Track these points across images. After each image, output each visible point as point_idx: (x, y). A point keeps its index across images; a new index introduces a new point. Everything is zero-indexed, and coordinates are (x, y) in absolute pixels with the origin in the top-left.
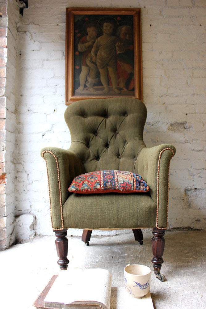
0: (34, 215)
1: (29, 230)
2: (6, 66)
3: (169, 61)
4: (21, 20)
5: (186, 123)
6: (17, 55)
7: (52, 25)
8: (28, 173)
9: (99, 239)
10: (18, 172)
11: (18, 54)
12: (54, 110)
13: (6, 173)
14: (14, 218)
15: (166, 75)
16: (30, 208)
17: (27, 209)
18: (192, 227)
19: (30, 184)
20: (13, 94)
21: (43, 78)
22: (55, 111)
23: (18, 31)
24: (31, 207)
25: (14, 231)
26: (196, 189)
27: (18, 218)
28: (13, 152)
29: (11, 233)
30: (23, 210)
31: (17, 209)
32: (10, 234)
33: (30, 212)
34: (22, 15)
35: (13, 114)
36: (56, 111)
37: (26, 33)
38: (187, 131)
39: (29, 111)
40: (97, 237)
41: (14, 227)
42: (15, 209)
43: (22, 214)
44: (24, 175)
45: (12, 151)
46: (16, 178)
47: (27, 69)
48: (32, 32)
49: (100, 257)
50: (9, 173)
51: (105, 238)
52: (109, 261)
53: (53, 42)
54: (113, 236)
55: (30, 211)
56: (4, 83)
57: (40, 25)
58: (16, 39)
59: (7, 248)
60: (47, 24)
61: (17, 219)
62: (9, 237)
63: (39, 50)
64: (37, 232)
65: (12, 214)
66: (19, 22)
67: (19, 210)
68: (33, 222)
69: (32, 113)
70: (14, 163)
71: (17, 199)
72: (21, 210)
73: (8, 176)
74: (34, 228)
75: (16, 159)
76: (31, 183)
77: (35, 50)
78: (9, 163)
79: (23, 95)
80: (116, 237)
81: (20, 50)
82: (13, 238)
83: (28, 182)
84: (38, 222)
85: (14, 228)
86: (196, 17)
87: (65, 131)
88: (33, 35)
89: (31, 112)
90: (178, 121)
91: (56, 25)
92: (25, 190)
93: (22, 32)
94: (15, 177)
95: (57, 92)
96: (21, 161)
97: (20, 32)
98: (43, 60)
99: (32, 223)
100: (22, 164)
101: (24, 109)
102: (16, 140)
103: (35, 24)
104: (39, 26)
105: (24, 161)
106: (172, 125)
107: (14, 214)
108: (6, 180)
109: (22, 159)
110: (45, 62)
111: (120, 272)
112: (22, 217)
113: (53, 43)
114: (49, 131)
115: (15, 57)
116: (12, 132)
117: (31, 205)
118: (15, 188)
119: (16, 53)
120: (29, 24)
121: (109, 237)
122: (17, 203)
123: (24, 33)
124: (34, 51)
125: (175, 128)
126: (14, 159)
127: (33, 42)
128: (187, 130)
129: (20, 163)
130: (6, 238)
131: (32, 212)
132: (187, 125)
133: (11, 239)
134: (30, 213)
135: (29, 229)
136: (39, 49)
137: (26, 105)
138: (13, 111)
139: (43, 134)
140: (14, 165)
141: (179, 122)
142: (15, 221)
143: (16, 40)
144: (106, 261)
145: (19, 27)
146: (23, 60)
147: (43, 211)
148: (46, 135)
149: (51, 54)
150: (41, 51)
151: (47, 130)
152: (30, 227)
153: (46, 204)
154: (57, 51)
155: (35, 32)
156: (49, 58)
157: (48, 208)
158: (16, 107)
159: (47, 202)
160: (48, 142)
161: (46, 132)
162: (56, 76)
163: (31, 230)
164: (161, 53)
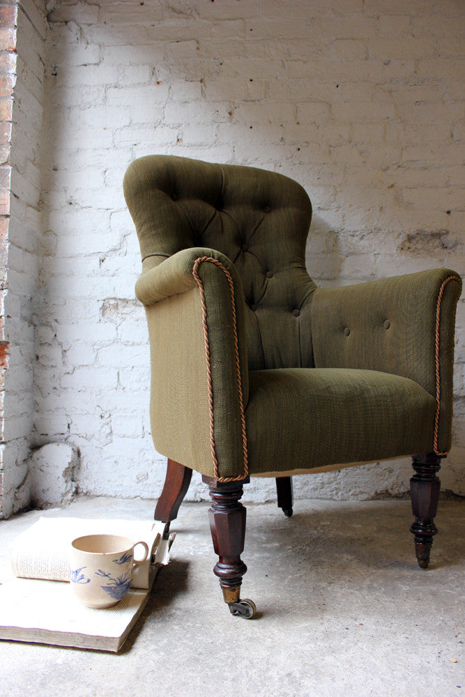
0: (74, 446)
1: (62, 480)
2: (12, 95)
3: (407, 83)
5: (448, 233)
6: (46, 77)
7: (129, 3)
8: (65, 348)
10: (41, 344)
11: (49, 74)
13: (9, 343)
14: (30, 451)
15: (400, 117)
16: (67, 429)
17: (61, 431)
18: (456, 492)
19: (68, 373)
20: (35, 165)
21: (105, 129)
23: (49, 20)
24: (69, 427)
25: (27, 481)
27: (39, 451)
28: (31, 298)
29: (18, 483)
30: (51, 433)
31: (37, 430)
32: (17, 486)
33: (66, 439)
35: (30, 209)
37: (68, 24)
38: (449, 253)
39: (71, 204)
41: (28, 471)
42: (33, 431)
43: (48, 443)
44: (56, 353)
45: (29, 296)
46: (37, 358)
47: (69, 108)
48: (83, 22)
50: (17, 344)
53: (131, 45)
54: (258, 504)
55: (65, 436)
56: (9, 135)
57: (101, 5)
58: (45, 38)
59: (6, 517)
60: (118, 3)
61: (36, 455)
62: (12, 492)
63: (97, 64)
64: (81, 487)
65: (22, 440)
67: (43, 434)
68: (70, 461)
69: (77, 210)
70: (31, 323)
71: (36, 407)
72: (47, 435)
73: (11, 349)
74: (75, 476)
75: (37, 315)
76: (71, 372)
77: (89, 64)
78: (16, 319)
79: (59, 169)
80: (266, 506)
81: (53, 66)
82: (24, 497)
83: (64, 370)
84: (84, 464)
85: (27, 474)
88: (85, 29)
89: (77, 207)
90: (426, 230)
91: (139, 3)
92: (58, 387)
93: (58, 24)
94: (34, 357)
96: (49, 320)
97: (56, 22)
98: (107, 87)
99: (69, 463)
100: (51, 326)
101: (60, 199)
102: (40, 271)
103: (90, 4)
104: (98, 7)
105: (56, 320)
106: (410, 238)
107: (28, 441)
108: (7, 359)
109: (51, 314)
110: (112, 92)
112: (46, 450)
113: (129, 46)
114: (115, 250)
115: (42, 80)
116: (26, 250)
117: (70, 422)
118: (34, 382)
119: (45, 70)
120: (76, 5)
122: (36, 416)
123: (64, 24)
124: (86, 65)
125: (419, 246)
126: (34, 314)
127: (84, 45)
128: (450, 251)
129: (47, 324)
130: (2, 494)
131: (71, 439)
132: (450, 239)
133: (16, 499)
134: (66, 441)
135: (61, 477)
136: (97, 61)
137: (66, 191)
138: (35, 204)
139: (102, 258)
140: (32, 327)
141: (428, 230)
142: (31, 457)
143: (45, 40)
145: (52, 11)
146: (59, 87)
147: (97, 436)
148: (107, 259)
149: (124, 72)
150: (102, 65)
151: (111, 247)
152: (65, 473)
153: (104, 421)
154: (138, 65)
155: (90, 22)
156: (121, 83)
157: (109, 431)
158: (41, 194)
159: (107, 416)
160: (113, 276)
161: (109, 252)
162: (134, 122)
163: (66, 481)
164: (387, 64)
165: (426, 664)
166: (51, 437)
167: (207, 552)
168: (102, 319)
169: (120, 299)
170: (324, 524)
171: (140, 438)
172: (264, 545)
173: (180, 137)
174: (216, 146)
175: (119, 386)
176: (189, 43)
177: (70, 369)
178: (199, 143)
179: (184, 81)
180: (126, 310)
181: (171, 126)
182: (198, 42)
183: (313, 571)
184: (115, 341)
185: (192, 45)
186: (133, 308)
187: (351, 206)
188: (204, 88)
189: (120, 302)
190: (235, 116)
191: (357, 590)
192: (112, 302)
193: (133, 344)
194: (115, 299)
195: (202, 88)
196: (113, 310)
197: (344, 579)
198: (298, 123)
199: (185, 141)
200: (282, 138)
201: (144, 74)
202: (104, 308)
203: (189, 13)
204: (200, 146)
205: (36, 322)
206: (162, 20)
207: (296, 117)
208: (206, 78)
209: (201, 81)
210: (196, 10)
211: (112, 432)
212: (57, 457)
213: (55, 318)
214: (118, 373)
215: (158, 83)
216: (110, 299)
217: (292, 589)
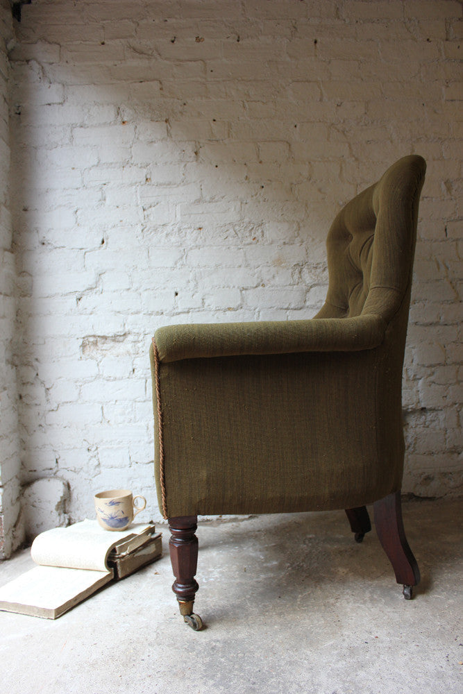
0: (64, 480)
1: (55, 513)
3: (359, 123)
4: (18, 33)
6: (10, 117)
7: (90, 43)
8: (47, 386)
9: (213, 528)
10: (24, 384)
11: (13, 114)
12: (100, 242)
14: (20, 488)
15: (354, 156)
16: (55, 464)
17: (49, 467)
18: (417, 494)
19: (53, 410)
20: (6, 207)
21: (73, 169)
22: (103, 242)
23: (10, 60)
24: (57, 462)
25: (21, 518)
26: (423, 409)
27: (30, 488)
28: (11, 340)
29: (14, 522)
30: (39, 469)
31: (25, 468)
32: (13, 525)
33: (55, 473)
34: (19, 20)
35: (6, 253)
36: (107, 243)
37: (30, 63)
39: (43, 244)
40: (209, 523)
41: (21, 508)
42: (22, 469)
43: (38, 479)
44: (39, 391)
45: (10, 338)
46: (21, 397)
47: (36, 148)
48: (45, 61)
49: (218, 570)
50: (5, 389)
51: (225, 525)
52: (238, 581)
53: (95, 84)
54: (243, 520)
55: (54, 471)
57: (61, 44)
58: (7, 78)
59: (8, 557)
60: (78, 42)
61: (27, 492)
62: (11, 532)
63: (61, 104)
64: (73, 517)
65: (15, 479)
66: (12, 38)
67: (31, 471)
68: (62, 495)
69: (51, 250)
70: (14, 365)
71: (24, 446)
72: (35, 471)
74: (67, 509)
75: (18, 356)
76: (55, 409)
77: (53, 104)
78: (2, 365)
79: (29, 209)
80: (250, 521)
81: (17, 105)
82: (20, 533)
83: (48, 407)
84: (74, 495)
85: (20, 512)
86: (419, 22)
87: (129, 289)
88: (47, 67)
89: (50, 247)
91: (100, 43)
92: (43, 424)
93: (19, 63)
94: (17, 397)
95: (107, 199)
96: (30, 360)
97: (17, 61)
98: (73, 127)
99: (62, 497)
100: (32, 366)
101: (35, 240)
102: (17, 312)
103: (50, 43)
104: (58, 46)
105: (37, 359)
107: (19, 479)
109: (31, 354)
110: (78, 132)
111: (264, 606)
112: (37, 486)
113: (93, 86)
114: (91, 289)
115: (7, 121)
116: (6, 295)
117: (57, 457)
118: (19, 421)
119: (9, 110)
120: (36, 43)
121: (234, 524)
122: (24, 453)
123: (25, 62)
124: (49, 105)
126: (14, 355)
127: (48, 85)
129: (28, 364)
130: (3, 535)
131: (59, 474)
133: (14, 537)
134: (55, 476)
135: (54, 511)
136: (61, 100)
137: (37, 232)
138: (9, 247)
139: (79, 297)
140: (15, 368)
142: (23, 494)
143: (7, 80)
144: (233, 581)
145: (12, 50)
146: (25, 126)
147: (85, 469)
148: (84, 297)
149: (89, 111)
150: (67, 104)
151: (87, 286)
152: (58, 507)
153: (91, 454)
154: (103, 105)
155: (52, 61)
156: (86, 122)
157: (96, 463)
158: (13, 235)
159: (93, 449)
160: (91, 314)
161: (85, 290)
162: (102, 162)
163: (59, 515)
164: (340, 106)
165: (440, 668)
166: (41, 473)
167: (217, 578)
168: (83, 356)
169: (99, 336)
170: (311, 536)
171: (127, 468)
172: (265, 565)
173: (148, 177)
174: (184, 185)
175: (103, 420)
176: (152, 83)
177: (54, 406)
178: (167, 183)
179: (149, 120)
180: (105, 346)
181: (139, 165)
182: (161, 83)
183: (318, 588)
184: (98, 377)
185: (156, 85)
186: (112, 344)
187: (313, 240)
188: (169, 128)
189: (99, 339)
190: (201, 155)
191: (361, 603)
192: (92, 339)
193: (115, 379)
194: (94, 336)
195: (167, 127)
196: (92, 347)
197: (348, 593)
198: (261, 162)
199: (154, 181)
200: (247, 177)
201: (108, 114)
202: (83, 346)
203: (150, 52)
204: (169, 184)
205: (17, 362)
206: (124, 60)
207: (258, 157)
208: (171, 119)
209: (166, 121)
210: (157, 50)
211: (99, 464)
212: (49, 492)
213: (35, 357)
214: (102, 407)
215: (124, 123)
216: (90, 336)
217: (306, 608)
